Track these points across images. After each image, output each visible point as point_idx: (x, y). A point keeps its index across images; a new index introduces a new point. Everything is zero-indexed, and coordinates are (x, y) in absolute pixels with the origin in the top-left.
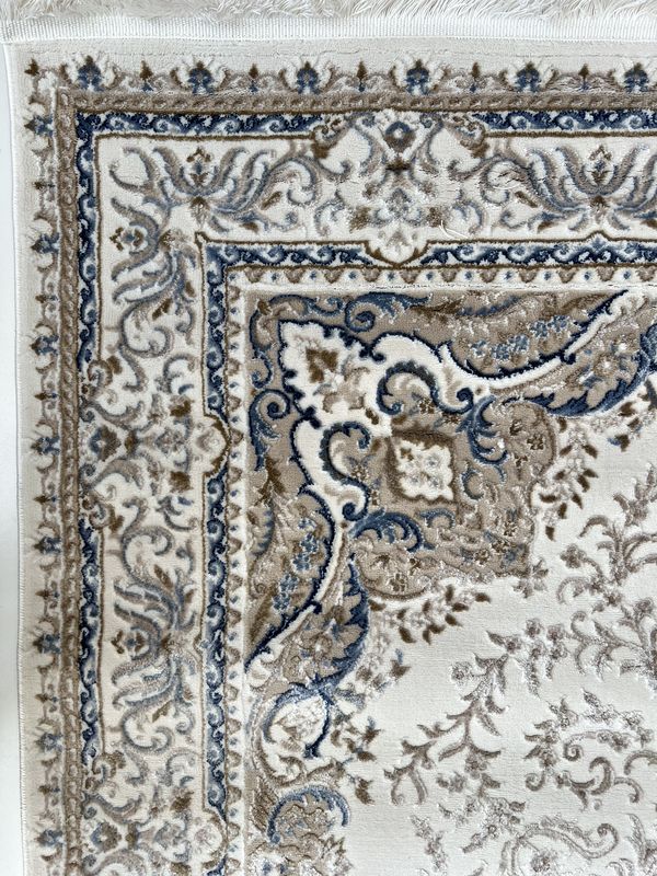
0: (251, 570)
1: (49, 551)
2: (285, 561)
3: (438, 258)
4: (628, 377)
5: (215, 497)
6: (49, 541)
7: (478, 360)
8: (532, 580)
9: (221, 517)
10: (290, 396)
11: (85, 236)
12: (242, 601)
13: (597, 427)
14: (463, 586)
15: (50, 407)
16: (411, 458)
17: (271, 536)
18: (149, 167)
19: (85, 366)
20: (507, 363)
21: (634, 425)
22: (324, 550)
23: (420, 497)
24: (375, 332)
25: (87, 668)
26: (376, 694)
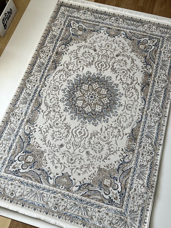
0: (63, 36)
3: (86, 19)
4: (99, 30)
10: (70, 25)
11: (58, 12)
13: (95, 33)
14: (80, 41)
15: (50, 21)
17: (65, 34)
18: (65, 9)
19: (54, 19)
20: (89, 27)
24: (79, 23)
25: (46, 39)
26: (70, 46)
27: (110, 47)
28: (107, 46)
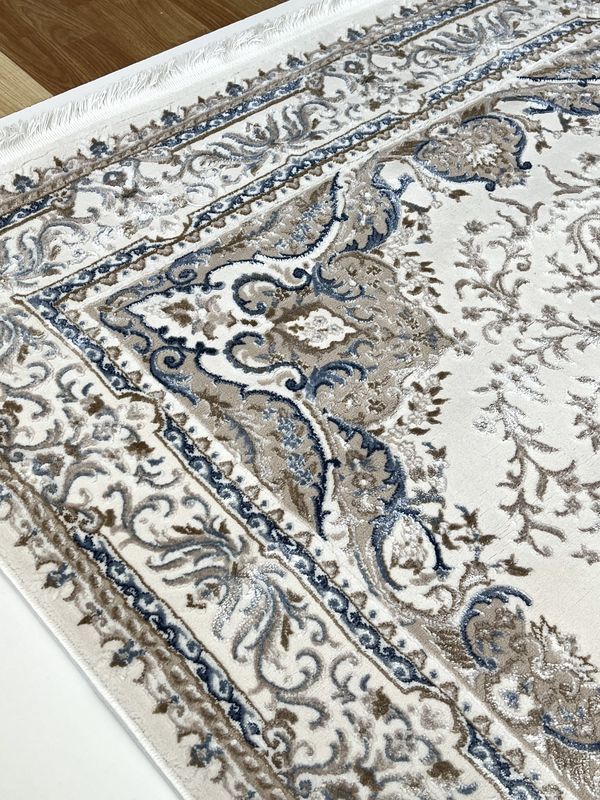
0: (256, 472)
1: (62, 581)
2: (277, 449)
3: (203, 220)
4: (388, 206)
5: (178, 442)
6: (56, 573)
7: (287, 249)
9: (196, 453)
10: (176, 345)
16: (302, 328)
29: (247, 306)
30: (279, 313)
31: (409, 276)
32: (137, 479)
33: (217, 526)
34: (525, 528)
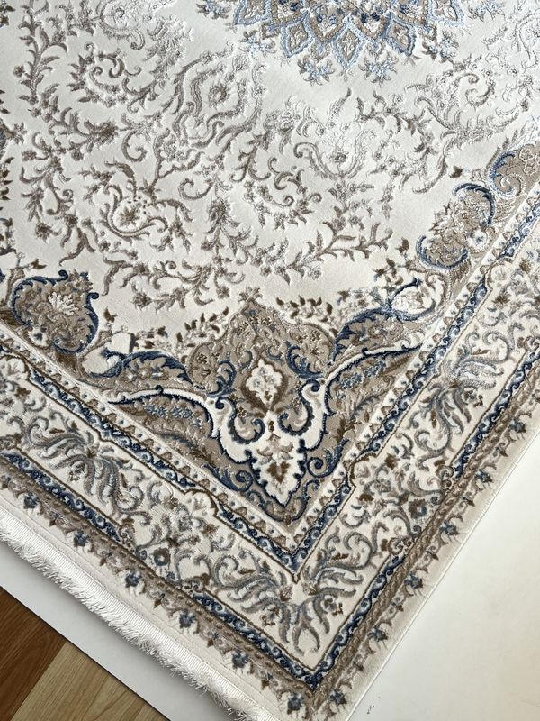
0: (385, 392)
1: (486, 474)
2: (365, 385)
3: (185, 483)
4: (138, 361)
5: (379, 441)
6: (482, 479)
7: (202, 418)
8: (251, 295)
9: (383, 429)
11: (355, 624)
12: (401, 380)
13: (169, 347)
14: (286, 314)
15: (435, 548)
16: (267, 393)
17: (364, 402)
18: (296, 637)
19: (400, 556)
20: (189, 407)
21: (150, 336)
22: (342, 377)
23: (276, 370)
24: (242, 467)
25: (505, 400)
26: (364, 291)
27: (120, 210)
28: (138, 223)
29: (259, 431)
30: (256, 410)
31: (202, 335)
32: (411, 456)
33: (426, 405)
34: (376, 244)
